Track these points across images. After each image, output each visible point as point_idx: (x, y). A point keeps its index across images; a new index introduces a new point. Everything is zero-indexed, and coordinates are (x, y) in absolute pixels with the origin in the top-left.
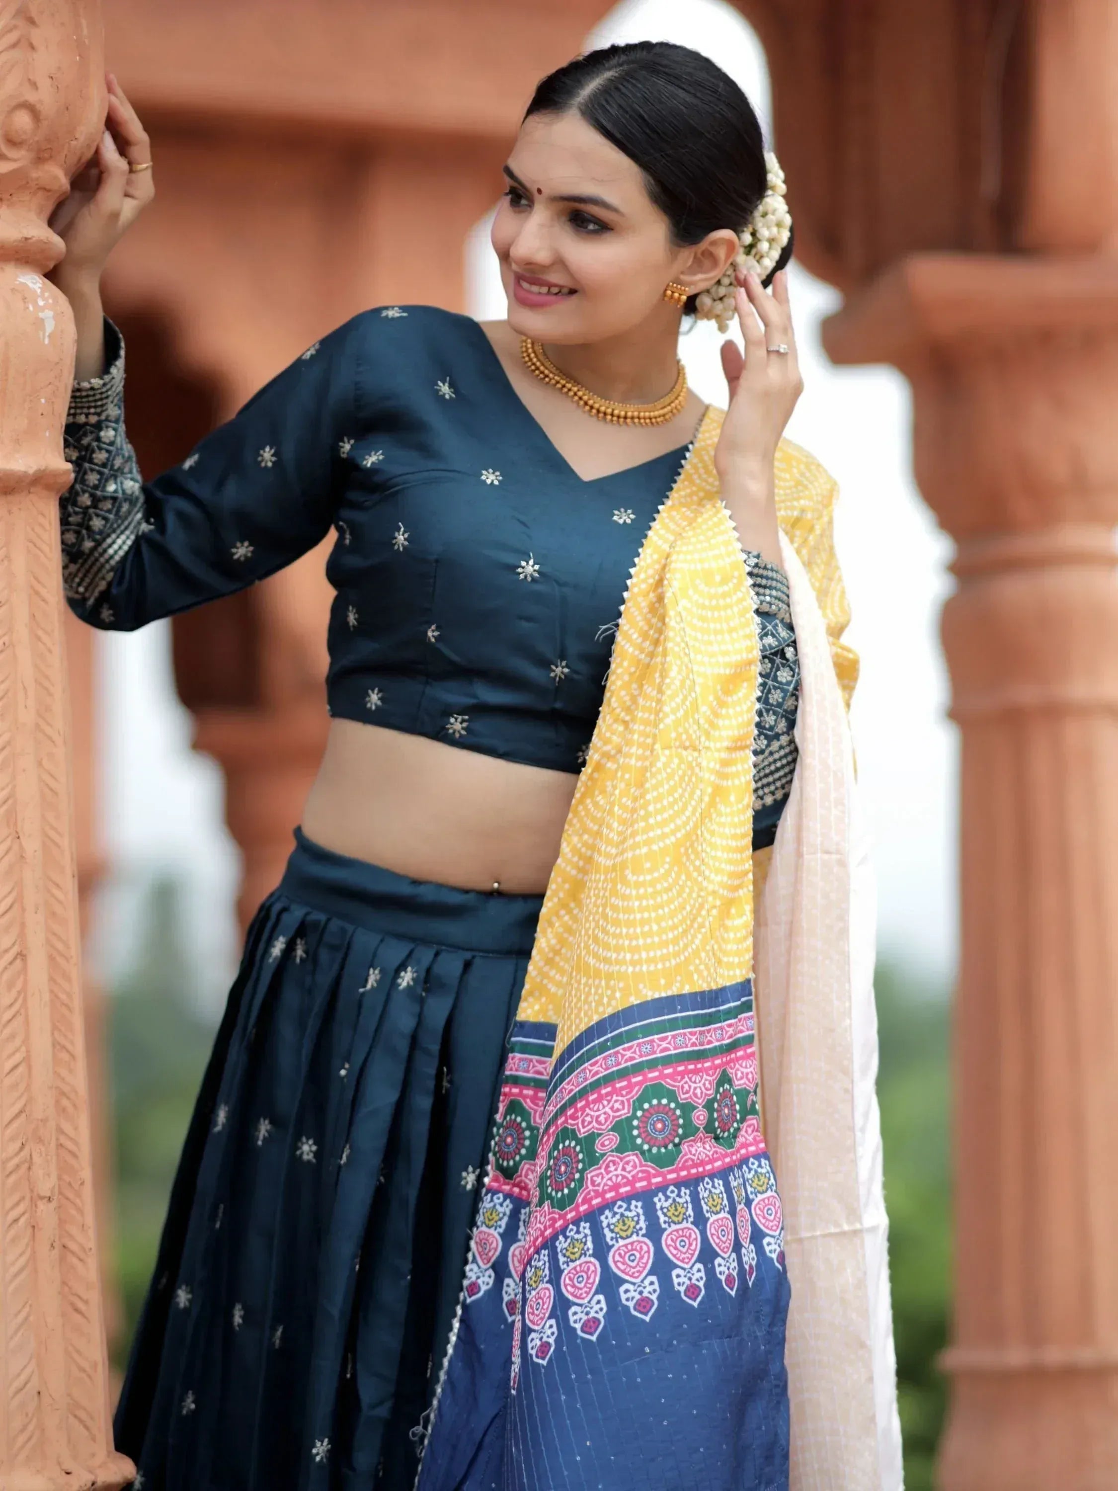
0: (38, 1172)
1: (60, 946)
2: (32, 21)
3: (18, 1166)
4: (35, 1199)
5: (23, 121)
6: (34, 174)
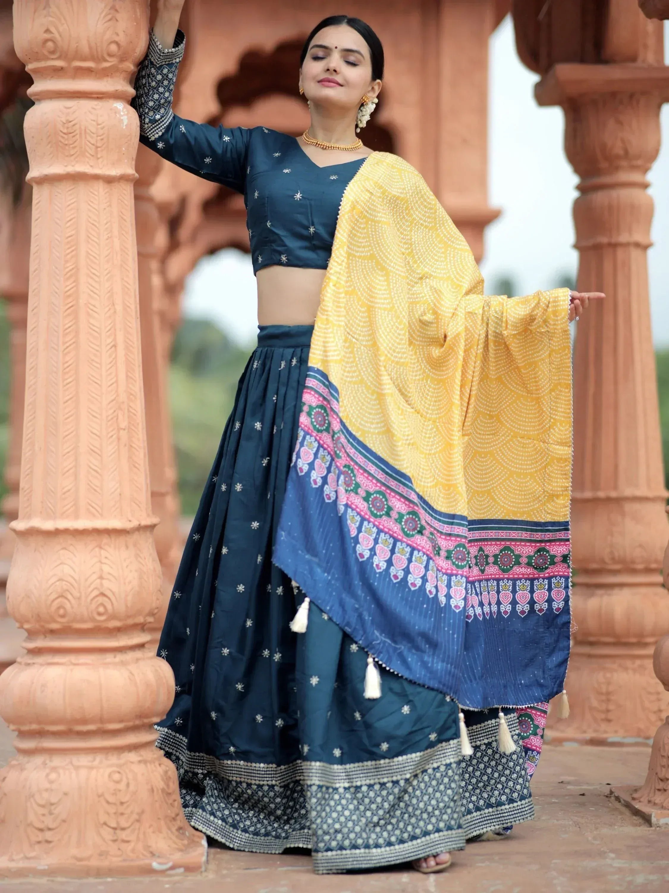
0: (120, 420)
1: (131, 343)
2: (117, 11)
3: (112, 419)
4: (119, 429)
5: (113, 48)
6: (120, 66)
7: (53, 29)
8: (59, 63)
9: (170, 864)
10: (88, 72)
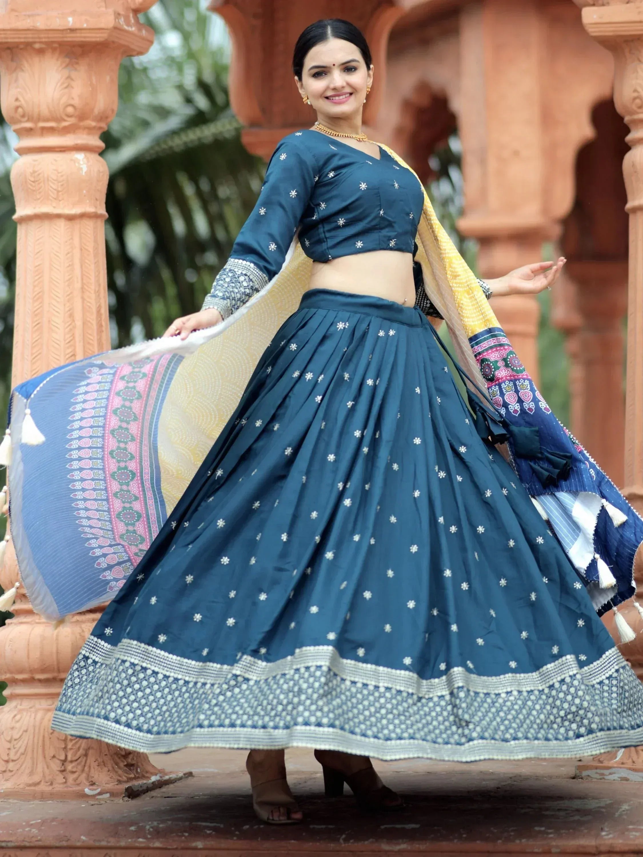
5: (70, 110)
6: (81, 124)
7: (21, 98)
8: (29, 125)
9: (99, 790)
10: (51, 130)
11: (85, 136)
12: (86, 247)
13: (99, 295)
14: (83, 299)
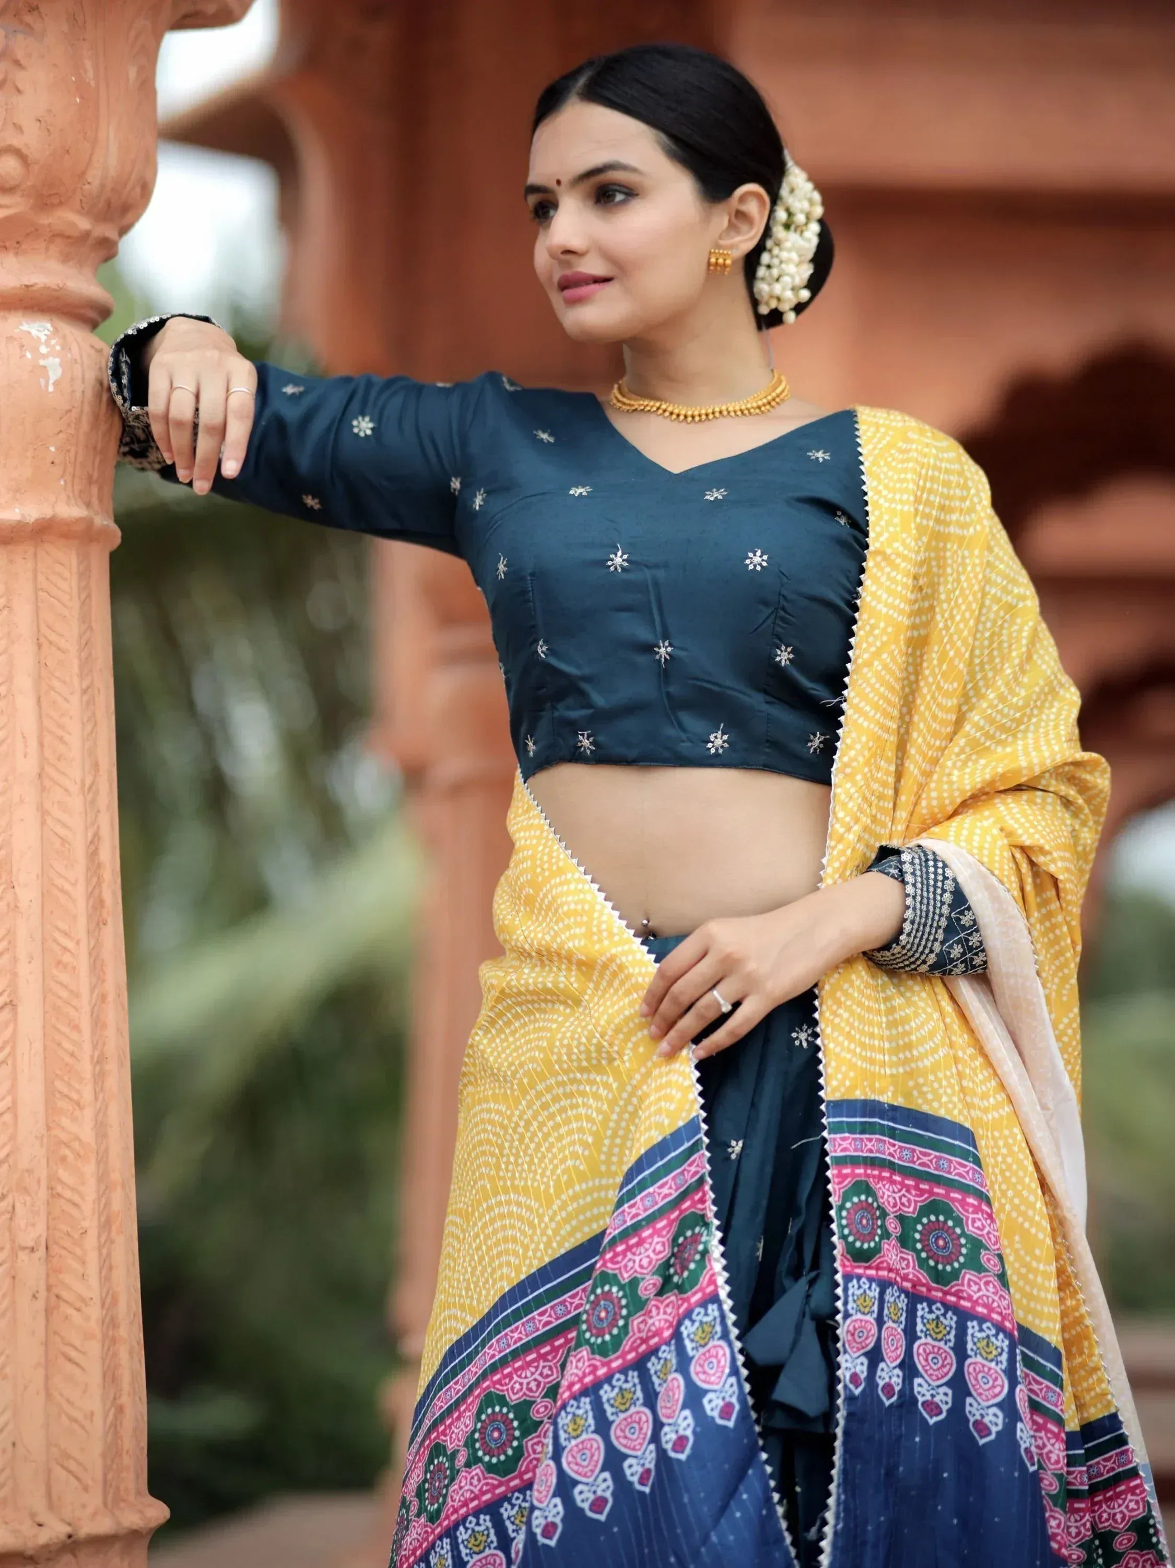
0: (21, 1220)
2: (16, 63)
5: (7, 165)
6: (42, 221)
11: (54, 265)
12: (53, 637)
13: (93, 802)
14: (44, 813)
